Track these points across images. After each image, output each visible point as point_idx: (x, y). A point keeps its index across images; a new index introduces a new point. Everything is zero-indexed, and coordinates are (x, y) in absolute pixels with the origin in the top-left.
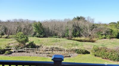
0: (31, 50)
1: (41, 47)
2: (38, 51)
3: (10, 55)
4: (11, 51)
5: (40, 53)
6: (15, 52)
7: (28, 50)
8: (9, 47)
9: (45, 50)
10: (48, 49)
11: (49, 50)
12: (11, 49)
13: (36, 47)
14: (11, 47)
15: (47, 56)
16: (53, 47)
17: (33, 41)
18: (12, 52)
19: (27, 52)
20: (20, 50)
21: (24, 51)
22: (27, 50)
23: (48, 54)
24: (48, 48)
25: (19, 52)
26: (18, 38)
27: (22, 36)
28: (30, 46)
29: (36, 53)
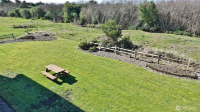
0: (124, 51)
1: (141, 49)
2: (133, 55)
3: (95, 53)
4: (97, 47)
5: (137, 59)
6: (101, 50)
7: (119, 50)
8: (95, 42)
9: (146, 55)
10: (152, 55)
11: (154, 57)
12: (97, 45)
13: (133, 47)
14: (98, 43)
15: (146, 66)
16: (163, 53)
17: (129, 37)
18: (98, 50)
19: (118, 54)
20: (108, 48)
21: (114, 51)
22: (117, 49)
23: (149, 64)
24: (152, 53)
25: (107, 51)
26: (106, 29)
27: (113, 26)
28: (123, 45)
29: (131, 57)
